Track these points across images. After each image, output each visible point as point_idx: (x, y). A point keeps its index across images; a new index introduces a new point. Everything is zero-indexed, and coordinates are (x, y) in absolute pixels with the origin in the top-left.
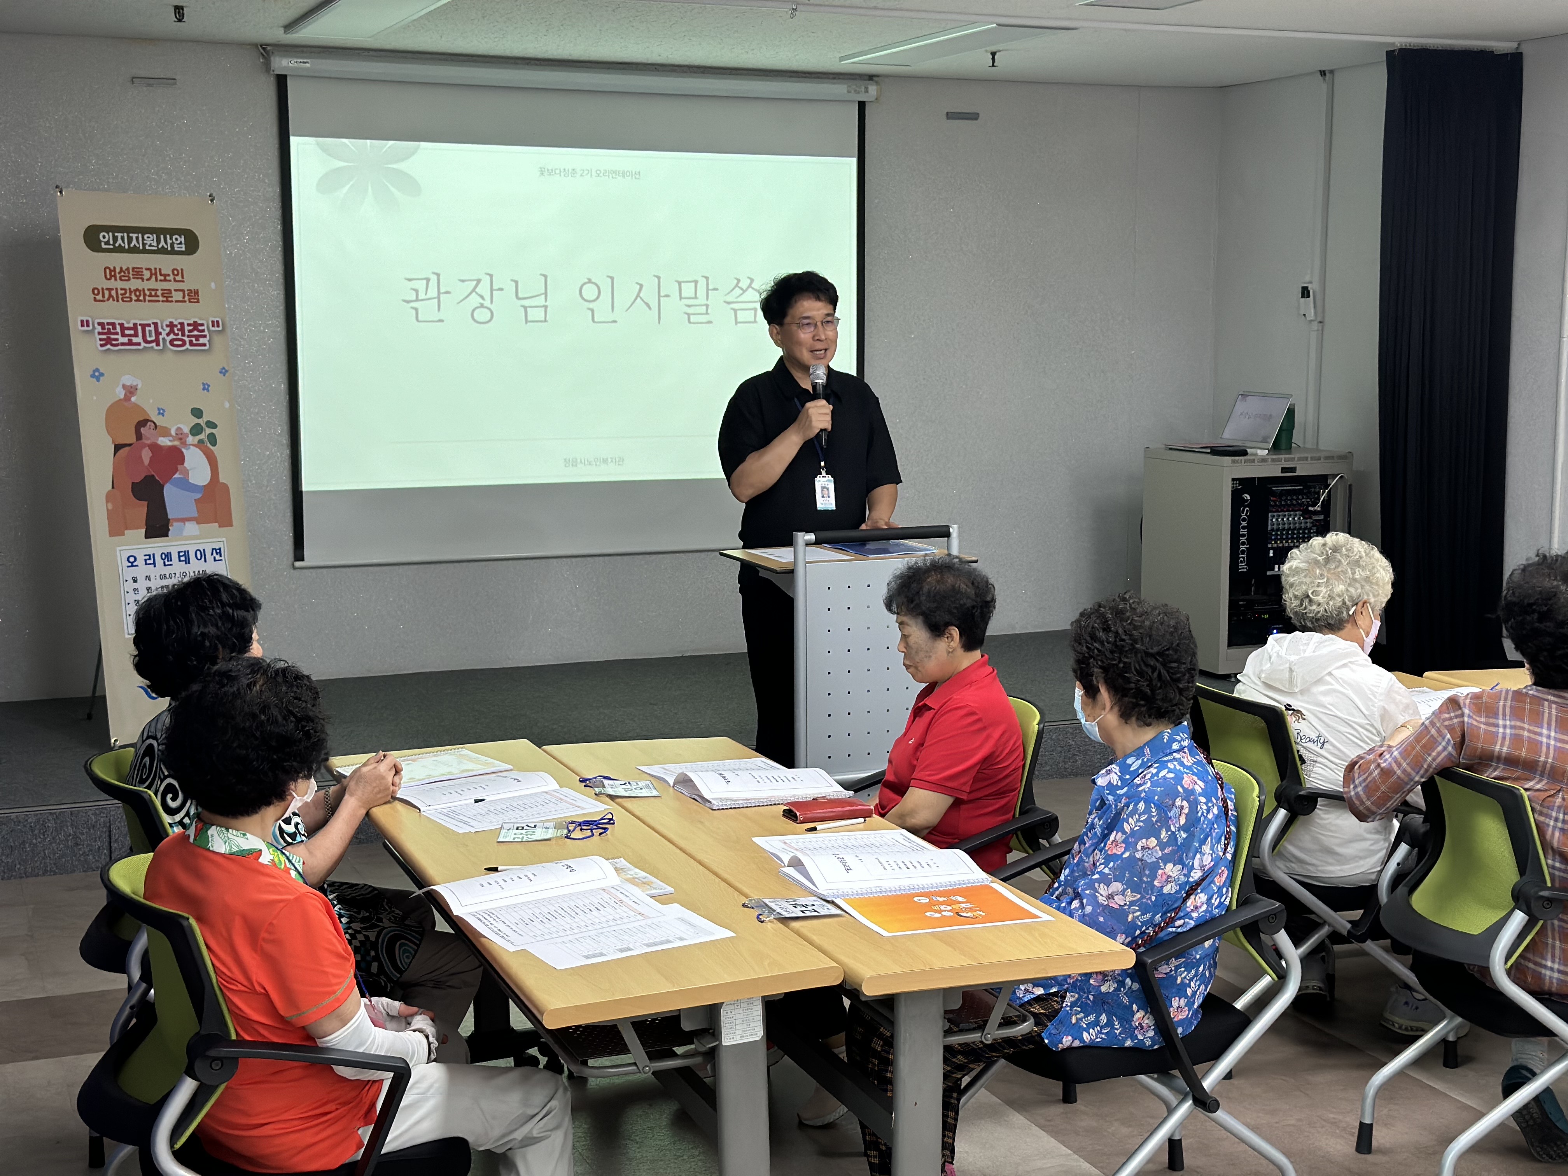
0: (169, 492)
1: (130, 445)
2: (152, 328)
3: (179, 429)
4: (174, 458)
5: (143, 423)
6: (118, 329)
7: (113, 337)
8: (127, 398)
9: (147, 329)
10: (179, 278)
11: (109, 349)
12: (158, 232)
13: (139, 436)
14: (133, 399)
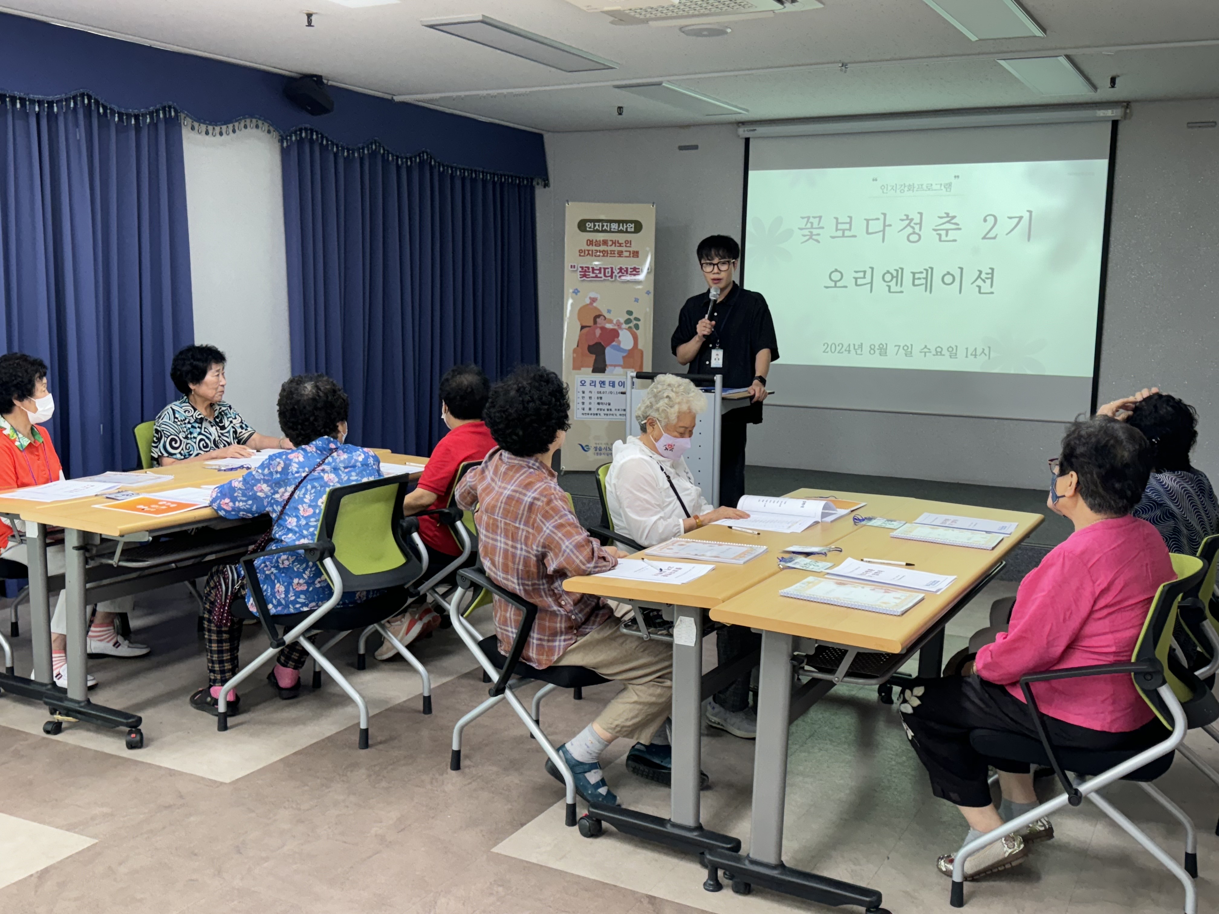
0: (608, 351)
1: (589, 327)
2: (610, 270)
3: (618, 320)
4: (614, 334)
5: (598, 316)
6: (591, 270)
7: (587, 273)
8: (591, 304)
9: (607, 270)
10: (628, 245)
11: (584, 280)
12: (619, 222)
13: (595, 322)
14: (595, 304)
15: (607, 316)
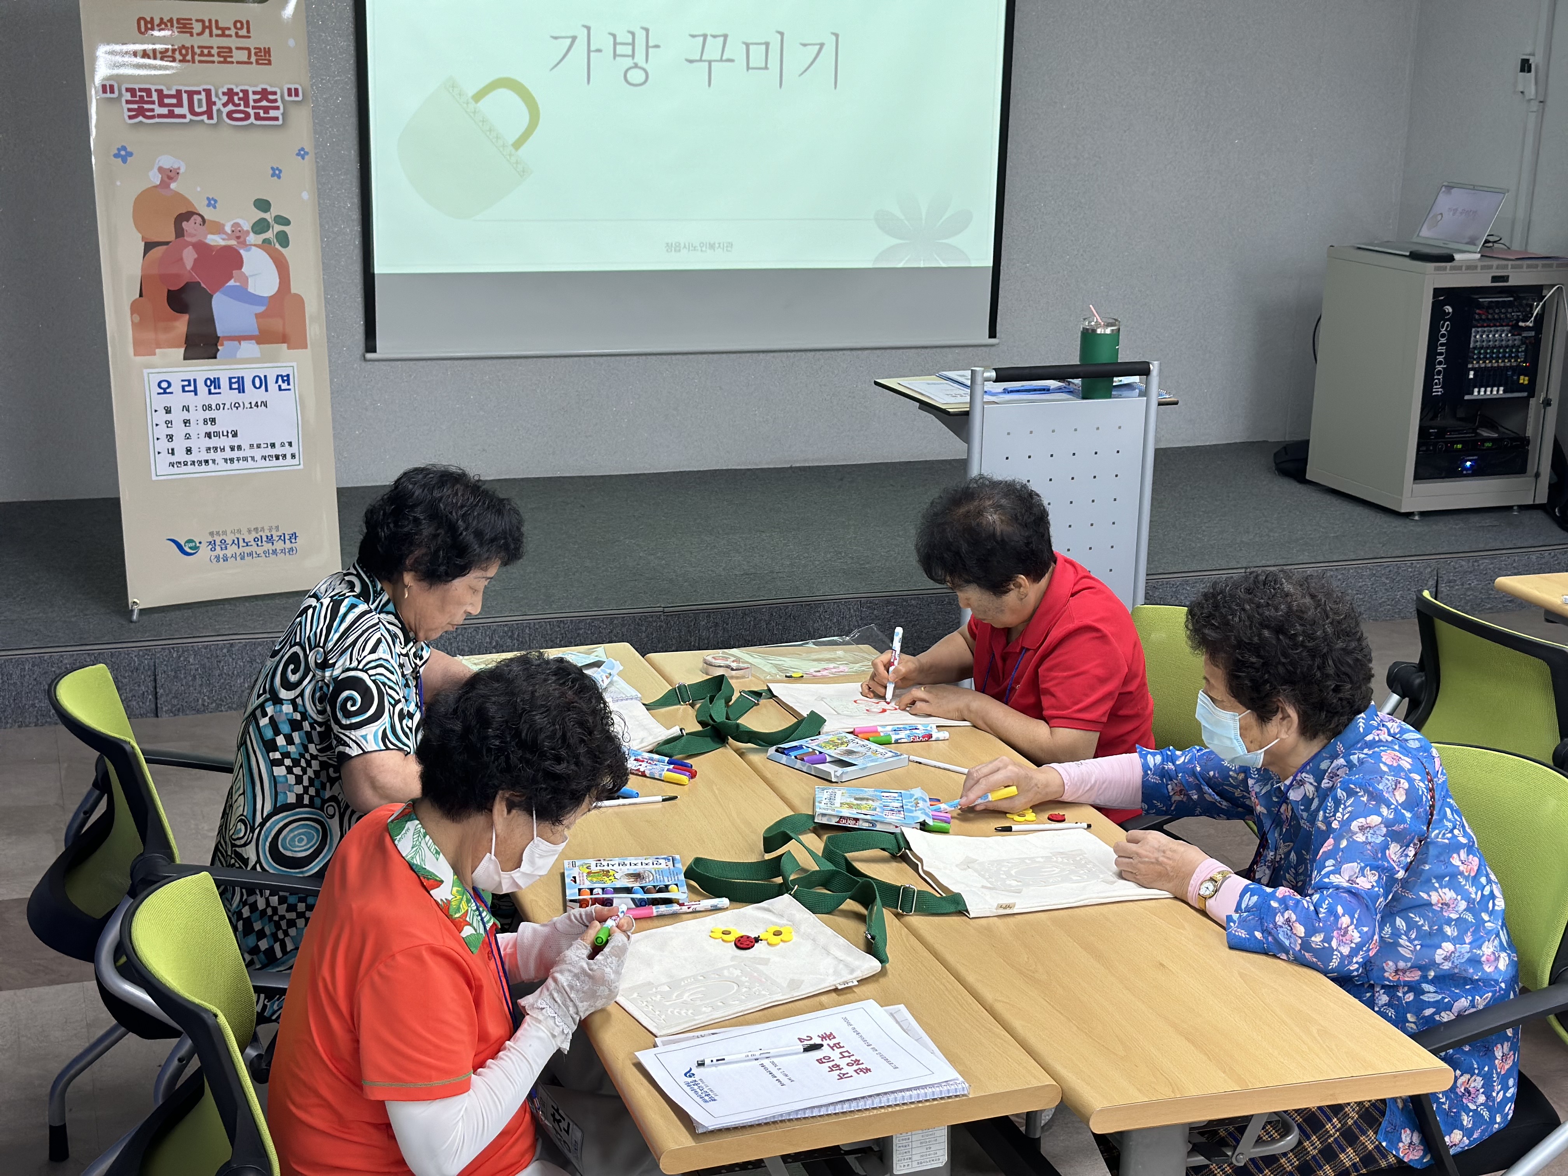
0: (219, 302)
1: (167, 243)
2: (203, 96)
3: (236, 225)
4: (228, 260)
5: (187, 216)
6: (155, 97)
7: (146, 106)
8: (164, 184)
9: (196, 97)
10: (243, 32)
11: (141, 123)
13: (180, 233)
14: (173, 186)
15: (208, 213)
